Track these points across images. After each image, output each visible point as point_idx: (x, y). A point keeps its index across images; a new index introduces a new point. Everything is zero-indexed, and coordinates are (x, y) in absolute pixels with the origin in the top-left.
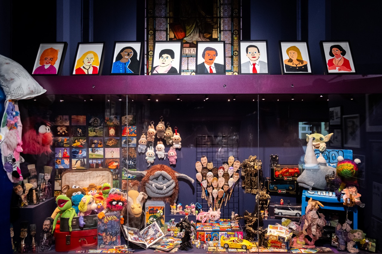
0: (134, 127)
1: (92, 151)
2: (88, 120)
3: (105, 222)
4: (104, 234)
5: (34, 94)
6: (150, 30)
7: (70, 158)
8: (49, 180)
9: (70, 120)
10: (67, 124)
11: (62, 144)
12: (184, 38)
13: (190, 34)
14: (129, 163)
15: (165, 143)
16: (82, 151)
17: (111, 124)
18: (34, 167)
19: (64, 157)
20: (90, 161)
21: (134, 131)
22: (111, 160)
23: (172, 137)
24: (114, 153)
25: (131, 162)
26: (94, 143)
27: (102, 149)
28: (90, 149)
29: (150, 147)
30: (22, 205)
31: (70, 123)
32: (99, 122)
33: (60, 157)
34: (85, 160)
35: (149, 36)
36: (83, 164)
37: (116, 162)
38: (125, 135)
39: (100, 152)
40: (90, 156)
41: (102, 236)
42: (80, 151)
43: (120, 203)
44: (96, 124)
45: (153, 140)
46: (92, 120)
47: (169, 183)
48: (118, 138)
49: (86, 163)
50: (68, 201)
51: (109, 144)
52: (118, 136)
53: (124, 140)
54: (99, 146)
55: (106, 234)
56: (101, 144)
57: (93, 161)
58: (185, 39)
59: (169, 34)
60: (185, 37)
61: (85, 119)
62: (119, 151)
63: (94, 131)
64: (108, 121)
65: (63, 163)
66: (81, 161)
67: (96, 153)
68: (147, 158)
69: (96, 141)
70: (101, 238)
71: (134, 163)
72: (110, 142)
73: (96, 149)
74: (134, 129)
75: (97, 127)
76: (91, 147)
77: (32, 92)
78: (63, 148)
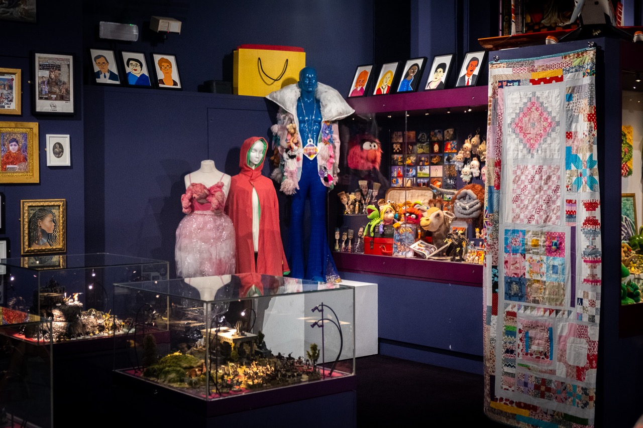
0: (455, 142)
1: (421, 170)
2: (417, 135)
3: (400, 233)
4: (399, 244)
5: (343, 115)
6: (505, 15)
7: (403, 177)
8: (376, 196)
9: (403, 136)
10: (401, 141)
11: (397, 162)
12: (541, 21)
13: (548, 15)
14: (450, 182)
15: (479, 160)
16: (412, 169)
17: (436, 139)
18: (366, 184)
19: (399, 176)
20: (419, 180)
21: (454, 146)
22: (435, 179)
23: (483, 153)
24: (438, 172)
25: (452, 181)
26: (422, 161)
27: (428, 167)
28: (418, 167)
29: (467, 164)
30: (345, 213)
31: (403, 140)
32: (426, 137)
33: (395, 176)
34: (415, 178)
35: (504, 23)
36: (413, 184)
37: (439, 181)
38: (447, 152)
39: (426, 170)
40: (418, 175)
41: (397, 245)
42: (411, 170)
43: (413, 216)
44: (423, 140)
45: (469, 157)
46: (420, 135)
47: (472, 203)
48: (441, 155)
49: (415, 182)
50: (374, 210)
51: (434, 162)
52: (441, 153)
53: (446, 157)
54: (426, 164)
55: (401, 244)
56: (427, 162)
57: (421, 180)
58: (543, 22)
59: (525, 18)
60: (543, 19)
61: (415, 135)
62: (442, 169)
63: (422, 148)
64: (433, 136)
65: (397, 182)
66: (411, 180)
67: (423, 171)
68: (461, 176)
69: (423, 159)
70: (396, 246)
71: (454, 182)
72: (435, 159)
73: (424, 167)
74: (454, 144)
75: (424, 143)
76: (419, 165)
77: (340, 114)
78: (398, 167)
